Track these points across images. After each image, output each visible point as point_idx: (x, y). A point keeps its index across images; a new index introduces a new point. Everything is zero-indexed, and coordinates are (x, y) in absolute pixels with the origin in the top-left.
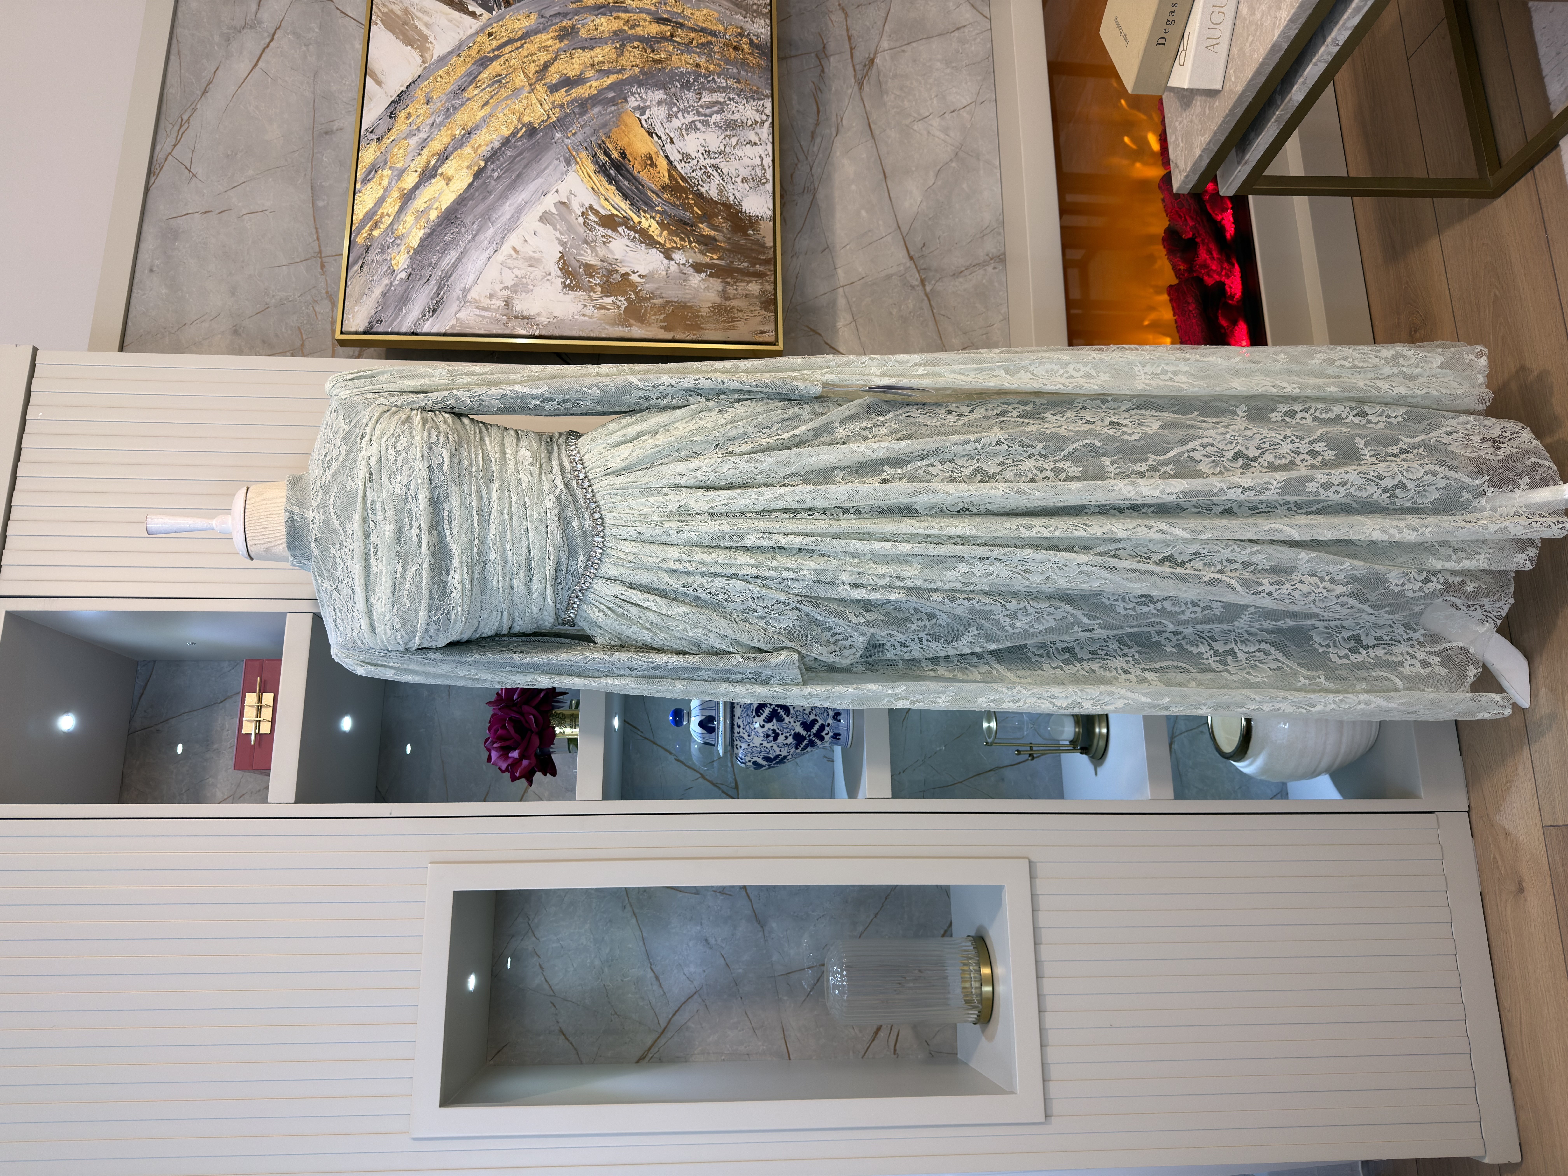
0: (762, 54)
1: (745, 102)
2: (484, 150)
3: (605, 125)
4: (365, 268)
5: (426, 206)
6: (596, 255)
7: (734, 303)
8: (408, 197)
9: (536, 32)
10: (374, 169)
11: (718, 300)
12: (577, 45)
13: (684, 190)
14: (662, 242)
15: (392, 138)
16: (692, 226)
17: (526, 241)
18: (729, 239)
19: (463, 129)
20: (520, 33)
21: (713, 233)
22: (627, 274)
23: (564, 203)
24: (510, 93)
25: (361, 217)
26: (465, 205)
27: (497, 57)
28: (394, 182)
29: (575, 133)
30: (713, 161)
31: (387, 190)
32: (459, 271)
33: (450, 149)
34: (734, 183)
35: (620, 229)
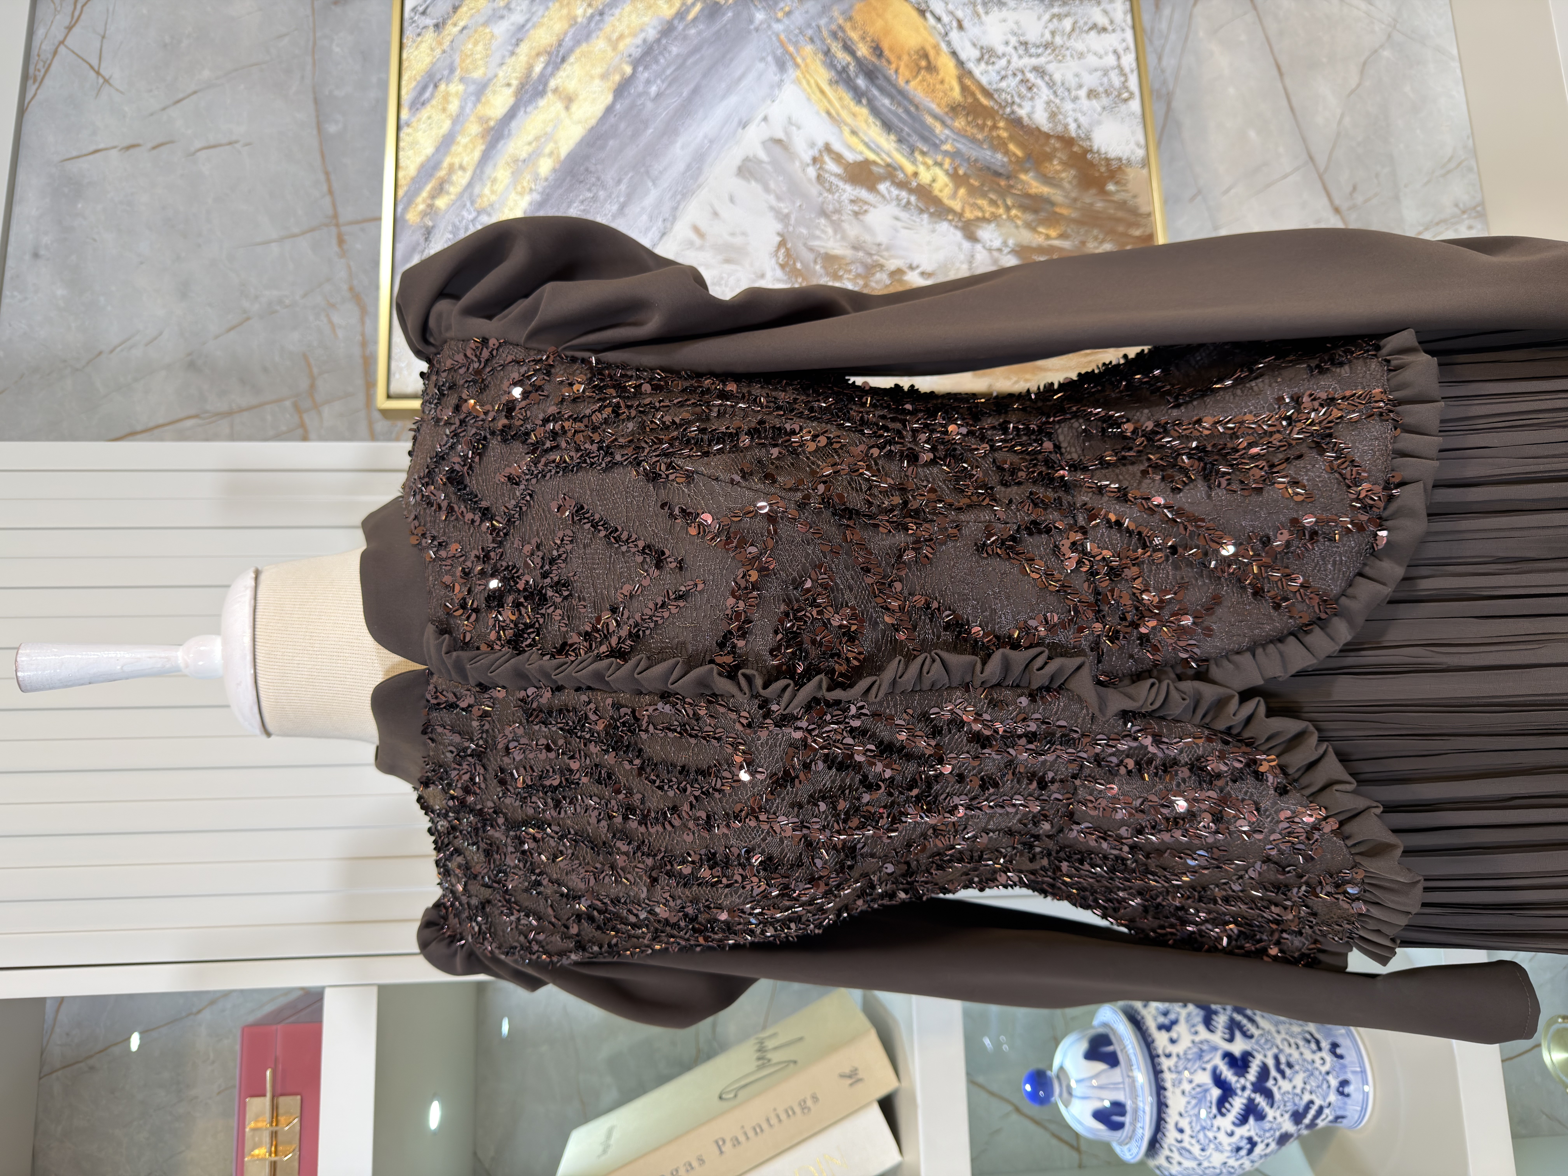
2: (631, 45)
5: (530, 149)
6: (843, 237)
8: (496, 134)
10: (431, 81)
13: (989, 113)
14: (958, 208)
15: (462, 24)
16: (1007, 178)
17: (717, 212)
18: (1075, 200)
19: (590, 5)
21: (1045, 190)
22: (902, 270)
23: (778, 141)
25: (413, 172)
26: (603, 148)
28: (470, 105)
29: (791, 11)
30: (1034, 61)
31: (458, 120)
33: (568, 43)
34: (1075, 99)
35: (884, 187)
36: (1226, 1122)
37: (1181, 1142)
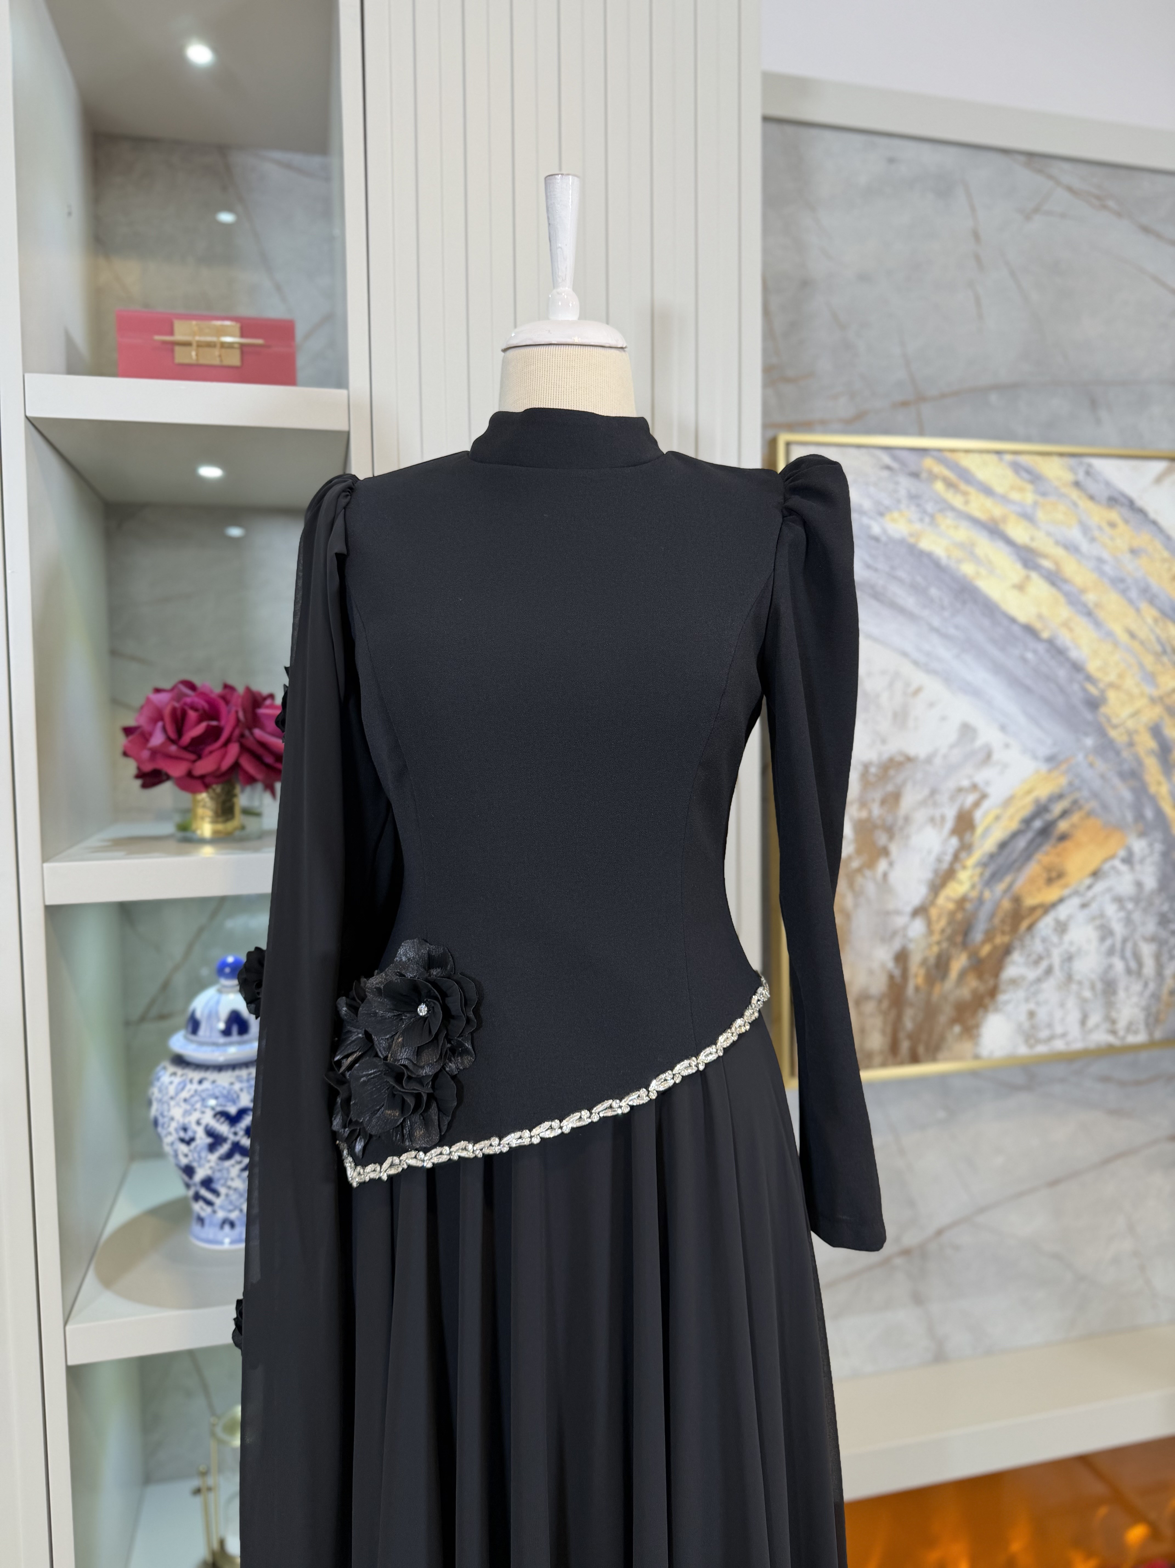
1: (1143, 1003)
2: (1065, 638)
3: (1105, 807)
4: (885, 474)
5: (982, 557)
6: (914, 808)
8: (993, 529)
10: (1035, 478)
13: (1014, 929)
14: (938, 903)
15: (1080, 502)
16: (963, 943)
17: (932, 706)
18: (946, 999)
19: (1096, 604)
21: (954, 974)
22: (888, 854)
23: (990, 756)
24: (1149, 669)
26: (983, 615)
28: (1016, 508)
29: (1093, 767)
30: (1057, 966)
31: (1004, 499)
33: (1066, 587)
34: (1027, 1000)
35: (954, 842)
36: (208, 1119)
37: (191, 1081)
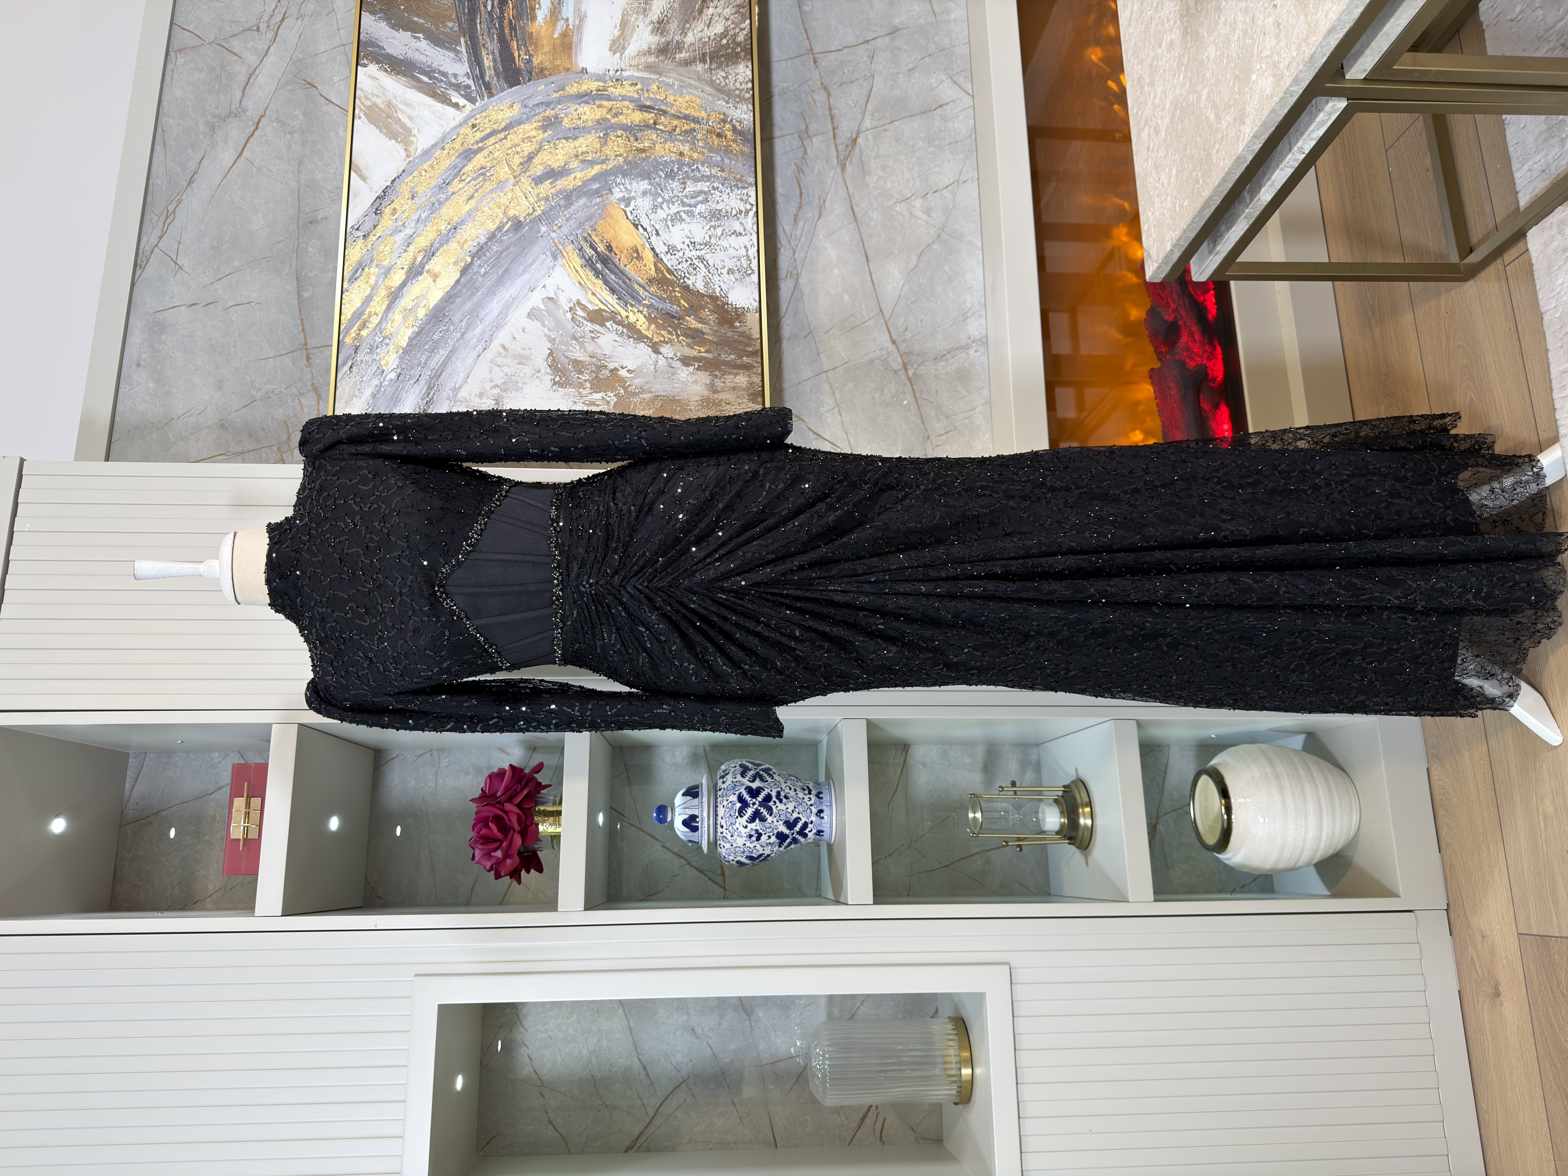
0: (745, 140)
1: (729, 191)
2: (471, 246)
3: (590, 218)
4: (354, 369)
5: (413, 304)
6: (585, 351)
7: (722, 396)
8: (395, 296)
9: (520, 122)
10: (361, 266)
11: (706, 393)
12: (561, 135)
13: (670, 283)
14: (650, 336)
15: (378, 235)
16: (679, 319)
17: (514, 338)
18: (716, 331)
19: (449, 224)
20: (503, 124)
21: (700, 326)
22: (616, 369)
23: (551, 299)
24: (495, 186)
25: (349, 316)
26: (453, 303)
27: (481, 149)
28: (381, 279)
29: (561, 226)
30: (698, 253)
31: (374, 288)
32: (449, 370)
33: (436, 245)
34: (720, 274)
35: (608, 324)
36: (743, 821)
